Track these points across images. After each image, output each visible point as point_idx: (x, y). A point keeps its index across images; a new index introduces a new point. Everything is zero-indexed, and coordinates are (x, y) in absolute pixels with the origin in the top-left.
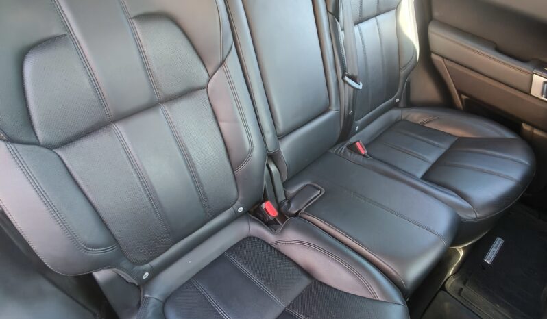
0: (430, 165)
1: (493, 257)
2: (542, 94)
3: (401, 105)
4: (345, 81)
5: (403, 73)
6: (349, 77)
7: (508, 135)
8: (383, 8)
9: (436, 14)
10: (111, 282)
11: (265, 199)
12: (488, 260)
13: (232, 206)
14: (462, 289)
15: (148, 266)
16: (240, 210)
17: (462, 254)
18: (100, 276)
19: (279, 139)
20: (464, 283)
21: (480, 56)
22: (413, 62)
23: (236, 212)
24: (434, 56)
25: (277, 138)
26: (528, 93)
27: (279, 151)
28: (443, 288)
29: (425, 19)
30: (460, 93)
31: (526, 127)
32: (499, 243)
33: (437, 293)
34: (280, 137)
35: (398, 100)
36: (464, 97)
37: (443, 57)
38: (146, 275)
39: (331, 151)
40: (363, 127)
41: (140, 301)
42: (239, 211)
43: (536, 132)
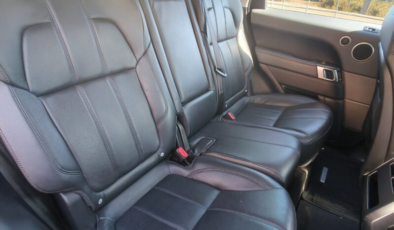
0: (275, 122)
1: (325, 178)
2: (324, 77)
3: (249, 94)
4: (216, 72)
5: (246, 74)
6: (218, 69)
7: (313, 101)
8: (229, 36)
9: (258, 42)
10: (75, 204)
11: (177, 147)
12: (323, 180)
13: (156, 152)
14: (312, 199)
15: (101, 193)
16: (162, 154)
17: (307, 172)
18: (67, 199)
19: (183, 106)
20: (313, 195)
21: (286, 61)
22: (250, 67)
23: (159, 156)
24: (261, 65)
25: (181, 105)
26: (317, 77)
27: (183, 113)
28: (302, 198)
29: (253, 46)
30: (281, 84)
31: (321, 97)
32: (325, 171)
33: (299, 202)
34: (184, 104)
35: (246, 91)
36: (283, 86)
37: (267, 65)
38: (100, 201)
39: (212, 120)
40: (230, 106)
41: (97, 223)
42: (162, 156)
43: (327, 99)
